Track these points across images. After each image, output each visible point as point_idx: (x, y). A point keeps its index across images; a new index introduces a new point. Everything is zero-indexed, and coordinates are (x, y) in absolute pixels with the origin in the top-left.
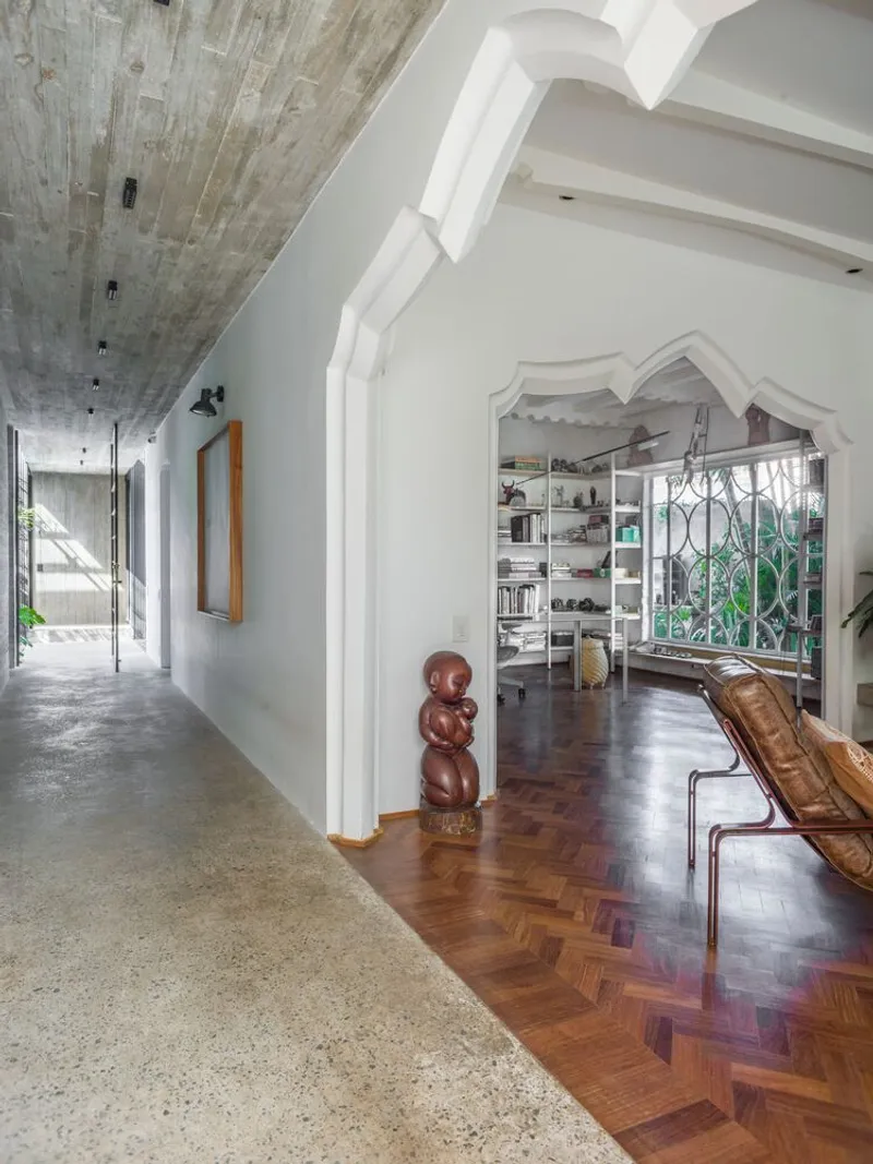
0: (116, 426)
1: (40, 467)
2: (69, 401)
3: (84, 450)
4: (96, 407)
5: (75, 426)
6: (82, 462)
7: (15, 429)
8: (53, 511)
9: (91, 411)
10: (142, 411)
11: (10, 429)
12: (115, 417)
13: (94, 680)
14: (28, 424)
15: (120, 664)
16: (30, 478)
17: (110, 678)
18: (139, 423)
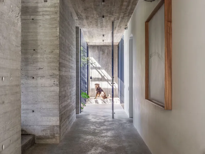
0: (113, 23)
1: (91, 44)
2: (95, 12)
3: (103, 35)
4: (105, 15)
5: (99, 25)
6: (103, 41)
7: (80, 28)
8: (95, 58)
9: (103, 17)
10: (122, 15)
11: (77, 28)
12: (112, 19)
13: (104, 122)
14: (84, 26)
15: (114, 115)
16: (87, 47)
17: (110, 121)
18: (121, 21)
